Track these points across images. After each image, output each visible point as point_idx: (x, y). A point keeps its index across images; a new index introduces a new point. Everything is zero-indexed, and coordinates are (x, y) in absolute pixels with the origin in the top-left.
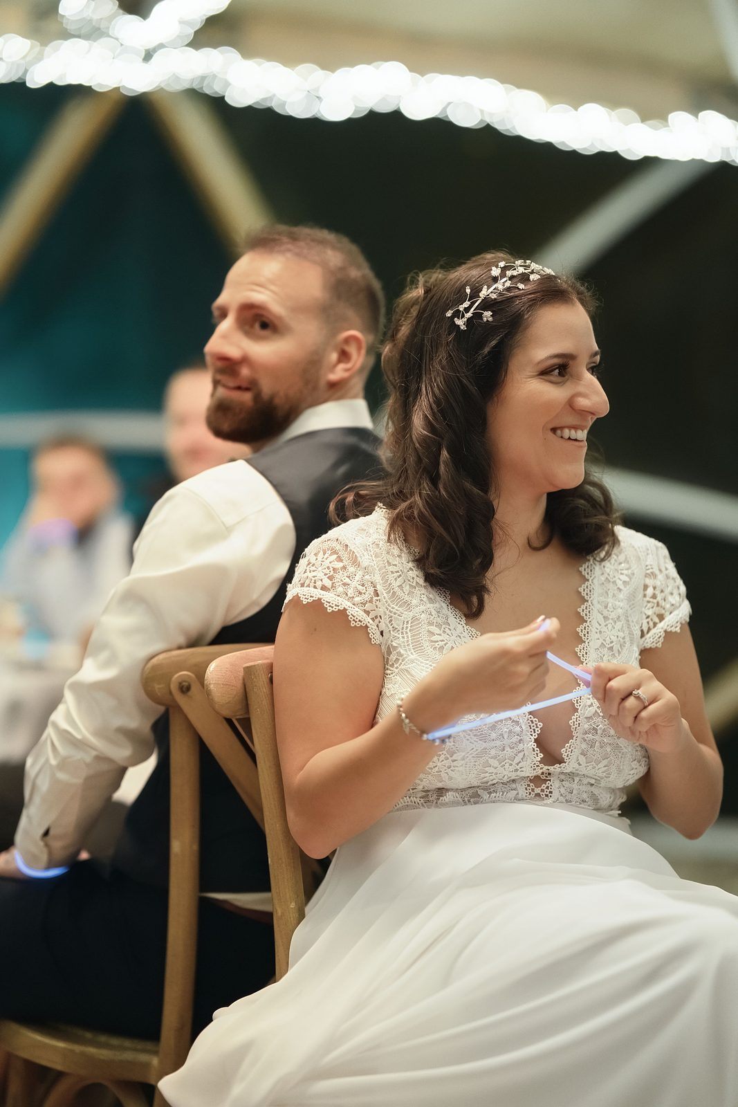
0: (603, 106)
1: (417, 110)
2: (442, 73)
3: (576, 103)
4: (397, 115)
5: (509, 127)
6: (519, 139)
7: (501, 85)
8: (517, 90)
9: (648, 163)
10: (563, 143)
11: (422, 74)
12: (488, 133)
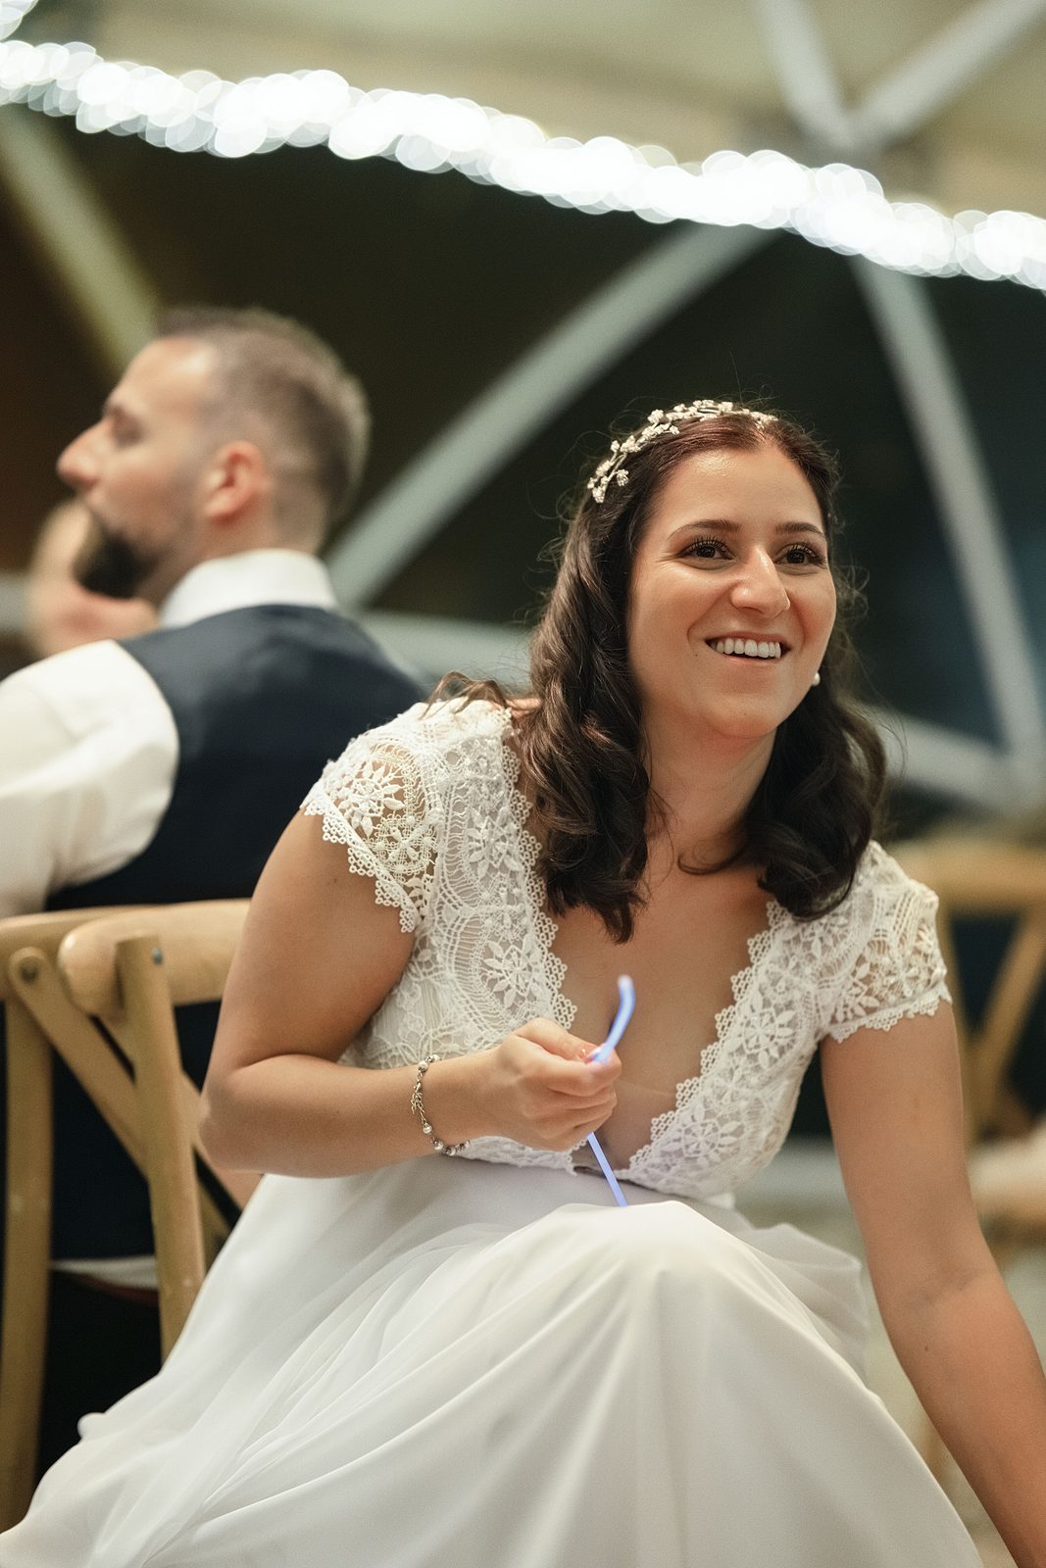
0: (623, 141)
1: (352, 144)
2: (396, 88)
3: (585, 133)
4: (321, 152)
5: (482, 173)
6: (496, 191)
7: (479, 107)
8: (503, 115)
9: (679, 228)
10: (558, 198)
11: (366, 90)
12: (452, 181)
